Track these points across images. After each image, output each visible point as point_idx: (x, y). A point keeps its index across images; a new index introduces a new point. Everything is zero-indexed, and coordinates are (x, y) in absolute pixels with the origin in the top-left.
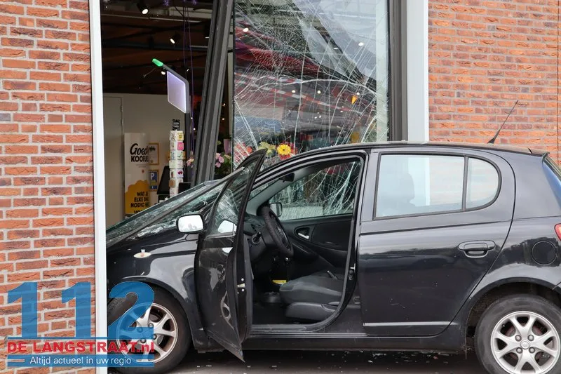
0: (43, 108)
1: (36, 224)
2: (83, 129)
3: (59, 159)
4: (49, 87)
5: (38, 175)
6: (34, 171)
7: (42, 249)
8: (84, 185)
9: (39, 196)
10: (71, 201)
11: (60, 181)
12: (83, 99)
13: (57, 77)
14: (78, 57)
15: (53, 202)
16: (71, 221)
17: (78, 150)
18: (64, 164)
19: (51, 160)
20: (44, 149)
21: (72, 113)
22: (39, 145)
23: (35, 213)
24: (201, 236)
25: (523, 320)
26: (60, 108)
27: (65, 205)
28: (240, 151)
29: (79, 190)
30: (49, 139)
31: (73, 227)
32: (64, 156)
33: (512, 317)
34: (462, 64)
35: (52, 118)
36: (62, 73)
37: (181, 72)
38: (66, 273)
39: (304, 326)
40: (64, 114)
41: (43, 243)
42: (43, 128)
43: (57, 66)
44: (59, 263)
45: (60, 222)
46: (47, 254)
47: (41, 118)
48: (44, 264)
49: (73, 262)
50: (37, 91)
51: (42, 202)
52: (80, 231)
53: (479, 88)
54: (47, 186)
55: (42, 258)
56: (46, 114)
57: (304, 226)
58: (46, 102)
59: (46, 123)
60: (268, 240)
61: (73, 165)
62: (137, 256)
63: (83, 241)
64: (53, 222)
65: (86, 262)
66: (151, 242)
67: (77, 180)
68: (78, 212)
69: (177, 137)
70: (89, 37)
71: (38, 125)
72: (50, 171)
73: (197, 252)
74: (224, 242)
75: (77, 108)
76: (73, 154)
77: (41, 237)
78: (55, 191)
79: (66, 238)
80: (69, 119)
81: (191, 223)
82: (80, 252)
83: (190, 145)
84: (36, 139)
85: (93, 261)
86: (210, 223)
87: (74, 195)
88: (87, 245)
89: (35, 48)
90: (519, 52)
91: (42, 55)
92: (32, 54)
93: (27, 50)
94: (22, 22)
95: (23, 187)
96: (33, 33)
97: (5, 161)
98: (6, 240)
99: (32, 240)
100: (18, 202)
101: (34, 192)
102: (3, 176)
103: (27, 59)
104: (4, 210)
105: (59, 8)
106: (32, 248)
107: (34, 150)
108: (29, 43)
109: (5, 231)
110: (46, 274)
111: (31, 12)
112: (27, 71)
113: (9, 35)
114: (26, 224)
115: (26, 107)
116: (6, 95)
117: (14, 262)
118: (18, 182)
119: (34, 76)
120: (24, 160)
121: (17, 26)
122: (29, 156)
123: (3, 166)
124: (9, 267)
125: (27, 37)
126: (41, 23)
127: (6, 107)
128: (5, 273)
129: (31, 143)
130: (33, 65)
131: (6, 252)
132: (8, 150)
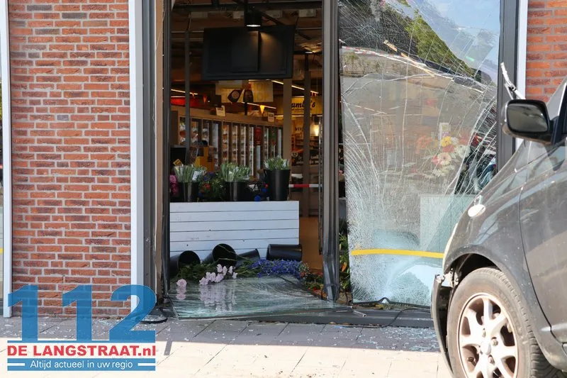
0: (93, 110)
1: (88, 196)
3: (106, 149)
4: (98, 94)
5: (89, 160)
6: (86, 157)
7: (91, 215)
8: (124, 168)
9: (90, 175)
10: (114, 180)
11: (106, 165)
13: (106, 87)
15: (100, 180)
16: (115, 196)
17: (120, 141)
18: (109, 153)
19: (99, 149)
20: (93, 141)
21: (117, 113)
22: (90, 138)
23: (86, 188)
26: (107, 110)
27: (110, 184)
29: (121, 172)
30: (98, 133)
31: (117, 200)
32: (110, 146)
35: (100, 118)
36: (110, 83)
38: (110, 235)
40: (110, 114)
41: (92, 211)
42: (94, 125)
43: (106, 79)
44: (105, 227)
45: (106, 196)
46: (95, 219)
47: (92, 118)
48: (93, 226)
49: (116, 227)
50: (90, 98)
51: (92, 180)
54: (96, 168)
55: (91, 222)
56: (96, 115)
58: (96, 106)
59: (96, 121)
61: (116, 153)
63: (124, 211)
64: (99, 196)
67: (119, 165)
68: (120, 189)
71: (90, 123)
72: (97, 157)
75: (121, 110)
76: (117, 145)
77: (91, 206)
78: (102, 173)
79: (111, 208)
80: (114, 118)
82: (121, 219)
84: (87, 133)
87: (117, 176)
88: (128, 215)
89: (89, 66)
91: (94, 71)
92: (86, 71)
93: (82, 68)
94: (79, 48)
95: (77, 169)
96: (88, 55)
97: (64, 149)
98: (64, 206)
99: (84, 208)
100: (73, 180)
101: (85, 172)
102: (62, 160)
103: (82, 74)
104: (63, 184)
105: (108, 35)
106: (84, 214)
107: (86, 141)
108: (84, 63)
109: (63, 200)
110: (94, 234)
111: (86, 40)
112: (83, 84)
113: (69, 59)
114: (79, 195)
115: (81, 110)
116: (66, 102)
117: (70, 223)
118: (73, 164)
119: (87, 87)
120: (78, 149)
121: (75, 51)
122: (82, 146)
123: (62, 153)
124: (66, 226)
125: (83, 59)
126: (93, 47)
127: (66, 110)
128: (63, 230)
129: (83, 137)
130: (87, 79)
131: (64, 215)
132: (66, 142)
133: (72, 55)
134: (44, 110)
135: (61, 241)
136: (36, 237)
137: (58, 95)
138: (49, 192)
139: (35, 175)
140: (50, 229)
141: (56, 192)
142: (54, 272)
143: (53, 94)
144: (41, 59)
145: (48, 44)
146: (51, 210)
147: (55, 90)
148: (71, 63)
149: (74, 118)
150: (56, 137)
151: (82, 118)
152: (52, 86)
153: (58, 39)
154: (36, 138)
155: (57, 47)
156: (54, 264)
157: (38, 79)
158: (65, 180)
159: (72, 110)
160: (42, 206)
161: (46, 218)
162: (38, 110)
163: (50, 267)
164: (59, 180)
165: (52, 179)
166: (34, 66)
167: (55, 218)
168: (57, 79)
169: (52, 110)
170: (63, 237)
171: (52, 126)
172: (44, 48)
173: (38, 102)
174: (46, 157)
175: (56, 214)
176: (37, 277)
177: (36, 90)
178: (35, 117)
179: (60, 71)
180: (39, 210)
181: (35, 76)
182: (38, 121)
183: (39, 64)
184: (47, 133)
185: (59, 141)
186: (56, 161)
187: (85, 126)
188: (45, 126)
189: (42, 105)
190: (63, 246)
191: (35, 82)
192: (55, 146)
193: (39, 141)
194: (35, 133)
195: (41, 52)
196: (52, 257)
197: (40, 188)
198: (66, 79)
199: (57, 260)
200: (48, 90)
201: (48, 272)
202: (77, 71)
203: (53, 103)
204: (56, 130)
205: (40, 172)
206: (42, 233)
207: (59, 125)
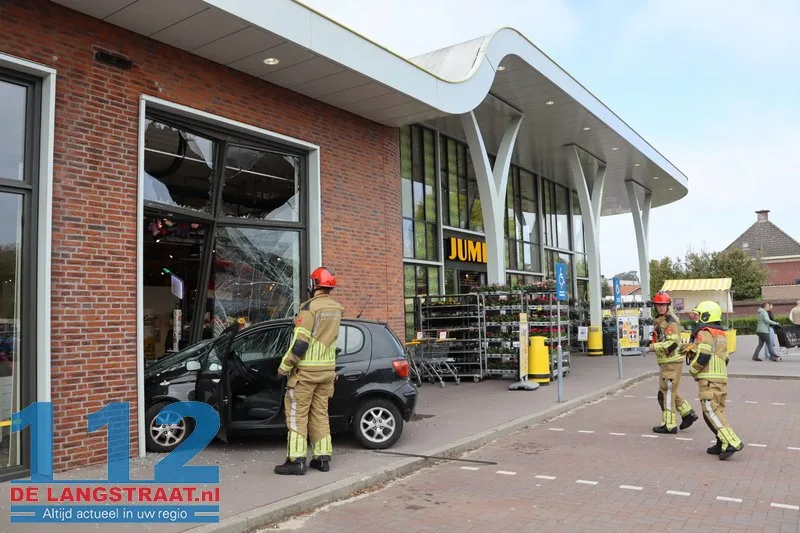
0: (109, 300)
1: (105, 367)
2: (131, 312)
3: (117, 330)
4: (113, 288)
5: (106, 338)
6: (104, 336)
7: (107, 381)
8: (131, 344)
9: (106, 350)
10: (124, 353)
11: (118, 342)
12: (132, 295)
13: (118, 282)
14: (130, 271)
15: (114, 354)
16: (125, 365)
17: (128, 323)
18: (120, 332)
19: (113, 330)
20: (109, 324)
21: (125, 303)
22: (107, 321)
23: (104, 361)
24: (199, 373)
25: (377, 412)
26: (119, 300)
27: (121, 356)
28: (219, 327)
29: (129, 347)
30: (112, 318)
31: (125, 368)
32: (120, 327)
33: (371, 411)
34: (339, 274)
35: (114, 306)
36: (121, 280)
37: (179, 276)
38: (121, 395)
39: (259, 421)
40: (121, 303)
41: (108, 378)
42: (109, 312)
43: (119, 276)
44: (117, 389)
45: (118, 366)
46: (110, 384)
47: (108, 306)
48: (109, 390)
49: (124, 388)
50: (107, 290)
51: (107, 354)
52: (129, 370)
53: (347, 287)
54: (111, 345)
55: (108, 387)
56: (111, 304)
57: (254, 364)
58: (111, 296)
59: (111, 308)
60: (237, 373)
61: (125, 333)
62: (162, 384)
63: (131, 376)
64: (114, 366)
65: (133, 388)
66: (169, 376)
67: (127, 341)
68: (128, 359)
69: (178, 313)
70: (136, 260)
71: (106, 310)
72: (112, 336)
73: (197, 382)
74: (215, 375)
75: (128, 300)
76: (125, 326)
77: (107, 375)
78: (114, 348)
79: (121, 374)
80: (124, 306)
81: (193, 365)
82: (129, 383)
83: (185, 319)
84: (105, 318)
85: (136, 387)
86: (205, 365)
87: (126, 350)
88: (133, 379)
89: (106, 267)
90: (367, 268)
91: (110, 270)
92: (104, 270)
93: (102, 267)
94: (100, 252)
95: (97, 346)
96: (105, 258)
97: (88, 331)
98: (87, 376)
99: (102, 376)
100: (95, 355)
101: (103, 348)
102: (86, 340)
103: (102, 273)
104: (86, 359)
105: (120, 244)
106: (102, 381)
107: (103, 324)
108: (103, 264)
109: (87, 371)
110: (110, 396)
111: (105, 246)
112: (101, 279)
113: (92, 260)
114: (99, 367)
115: (100, 300)
116: (89, 294)
117: (92, 389)
118: (94, 342)
119: (105, 282)
120: (98, 330)
121: (97, 254)
122: (101, 328)
123: (86, 334)
124: (89, 392)
125: (102, 261)
126: (110, 252)
127: (89, 300)
128: (86, 395)
129: (102, 321)
130: (104, 276)
131: (87, 384)
132: (90, 324)
133: (95, 258)
134: (73, 300)
135: (85, 405)
136: (66, 404)
137: (83, 288)
138: (75, 366)
139: (65, 353)
140: (76, 397)
141: (81, 366)
142: (80, 430)
143: (80, 287)
144: (71, 259)
145: (77, 248)
146: (77, 381)
147: (81, 284)
148: (94, 263)
149: (95, 306)
150: (81, 321)
151: (101, 306)
152: (79, 281)
153: (85, 245)
154: (66, 322)
155: (83, 251)
156: (80, 425)
157: (69, 274)
158: (87, 355)
159: (94, 300)
160: (70, 378)
161: (74, 388)
162: (68, 299)
163: (77, 428)
164: (83, 355)
165: (78, 355)
166: (66, 265)
167: (81, 387)
168: (83, 275)
169: (79, 300)
170: (87, 401)
171: (78, 312)
172: (74, 250)
173: (68, 293)
174: (75, 338)
175: (81, 383)
176: (66, 437)
177: (67, 283)
178: (66, 305)
179: (85, 269)
180: (68, 382)
181: (66, 272)
182: (68, 308)
183: (69, 262)
184: (75, 318)
185: (83, 325)
186: (81, 341)
187: (104, 312)
188: (73, 312)
189: (71, 296)
190: (87, 409)
191: (66, 277)
192: (80, 328)
193: (69, 325)
194: (65, 318)
195: (71, 254)
196: (79, 418)
197: (68, 363)
198: (90, 275)
199: (82, 421)
200: (76, 284)
201: (75, 431)
202: (99, 269)
203: (80, 294)
204: (82, 316)
205: (69, 350)
206: (71, 400)
207: (84, 312)
